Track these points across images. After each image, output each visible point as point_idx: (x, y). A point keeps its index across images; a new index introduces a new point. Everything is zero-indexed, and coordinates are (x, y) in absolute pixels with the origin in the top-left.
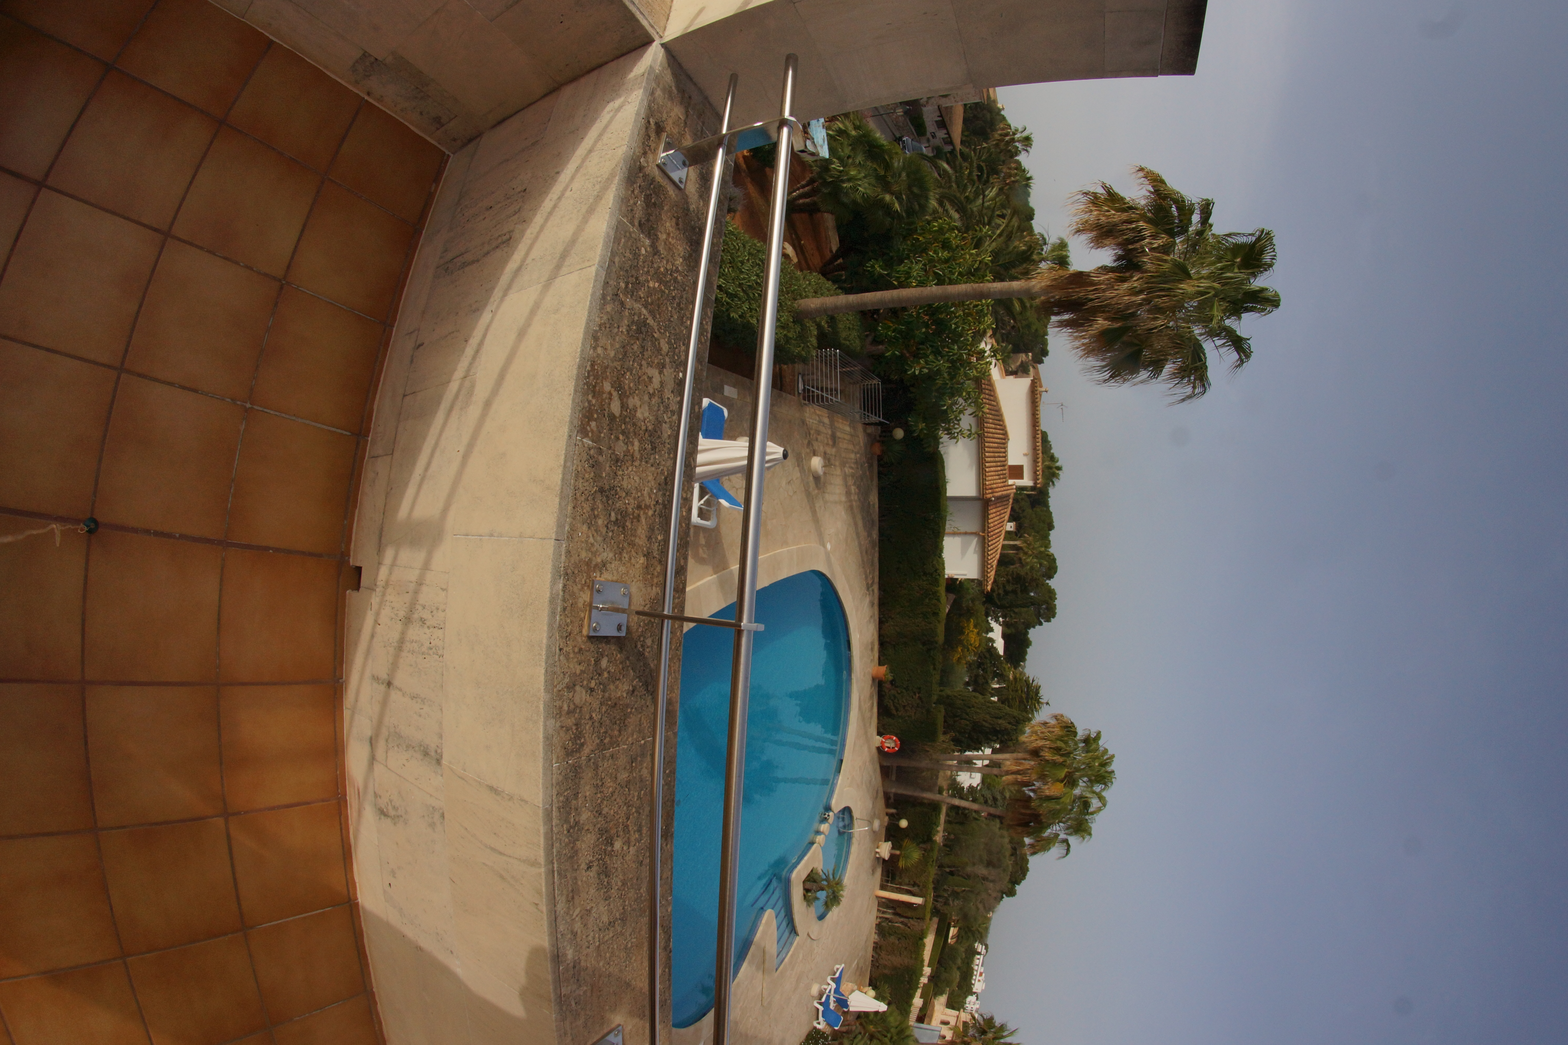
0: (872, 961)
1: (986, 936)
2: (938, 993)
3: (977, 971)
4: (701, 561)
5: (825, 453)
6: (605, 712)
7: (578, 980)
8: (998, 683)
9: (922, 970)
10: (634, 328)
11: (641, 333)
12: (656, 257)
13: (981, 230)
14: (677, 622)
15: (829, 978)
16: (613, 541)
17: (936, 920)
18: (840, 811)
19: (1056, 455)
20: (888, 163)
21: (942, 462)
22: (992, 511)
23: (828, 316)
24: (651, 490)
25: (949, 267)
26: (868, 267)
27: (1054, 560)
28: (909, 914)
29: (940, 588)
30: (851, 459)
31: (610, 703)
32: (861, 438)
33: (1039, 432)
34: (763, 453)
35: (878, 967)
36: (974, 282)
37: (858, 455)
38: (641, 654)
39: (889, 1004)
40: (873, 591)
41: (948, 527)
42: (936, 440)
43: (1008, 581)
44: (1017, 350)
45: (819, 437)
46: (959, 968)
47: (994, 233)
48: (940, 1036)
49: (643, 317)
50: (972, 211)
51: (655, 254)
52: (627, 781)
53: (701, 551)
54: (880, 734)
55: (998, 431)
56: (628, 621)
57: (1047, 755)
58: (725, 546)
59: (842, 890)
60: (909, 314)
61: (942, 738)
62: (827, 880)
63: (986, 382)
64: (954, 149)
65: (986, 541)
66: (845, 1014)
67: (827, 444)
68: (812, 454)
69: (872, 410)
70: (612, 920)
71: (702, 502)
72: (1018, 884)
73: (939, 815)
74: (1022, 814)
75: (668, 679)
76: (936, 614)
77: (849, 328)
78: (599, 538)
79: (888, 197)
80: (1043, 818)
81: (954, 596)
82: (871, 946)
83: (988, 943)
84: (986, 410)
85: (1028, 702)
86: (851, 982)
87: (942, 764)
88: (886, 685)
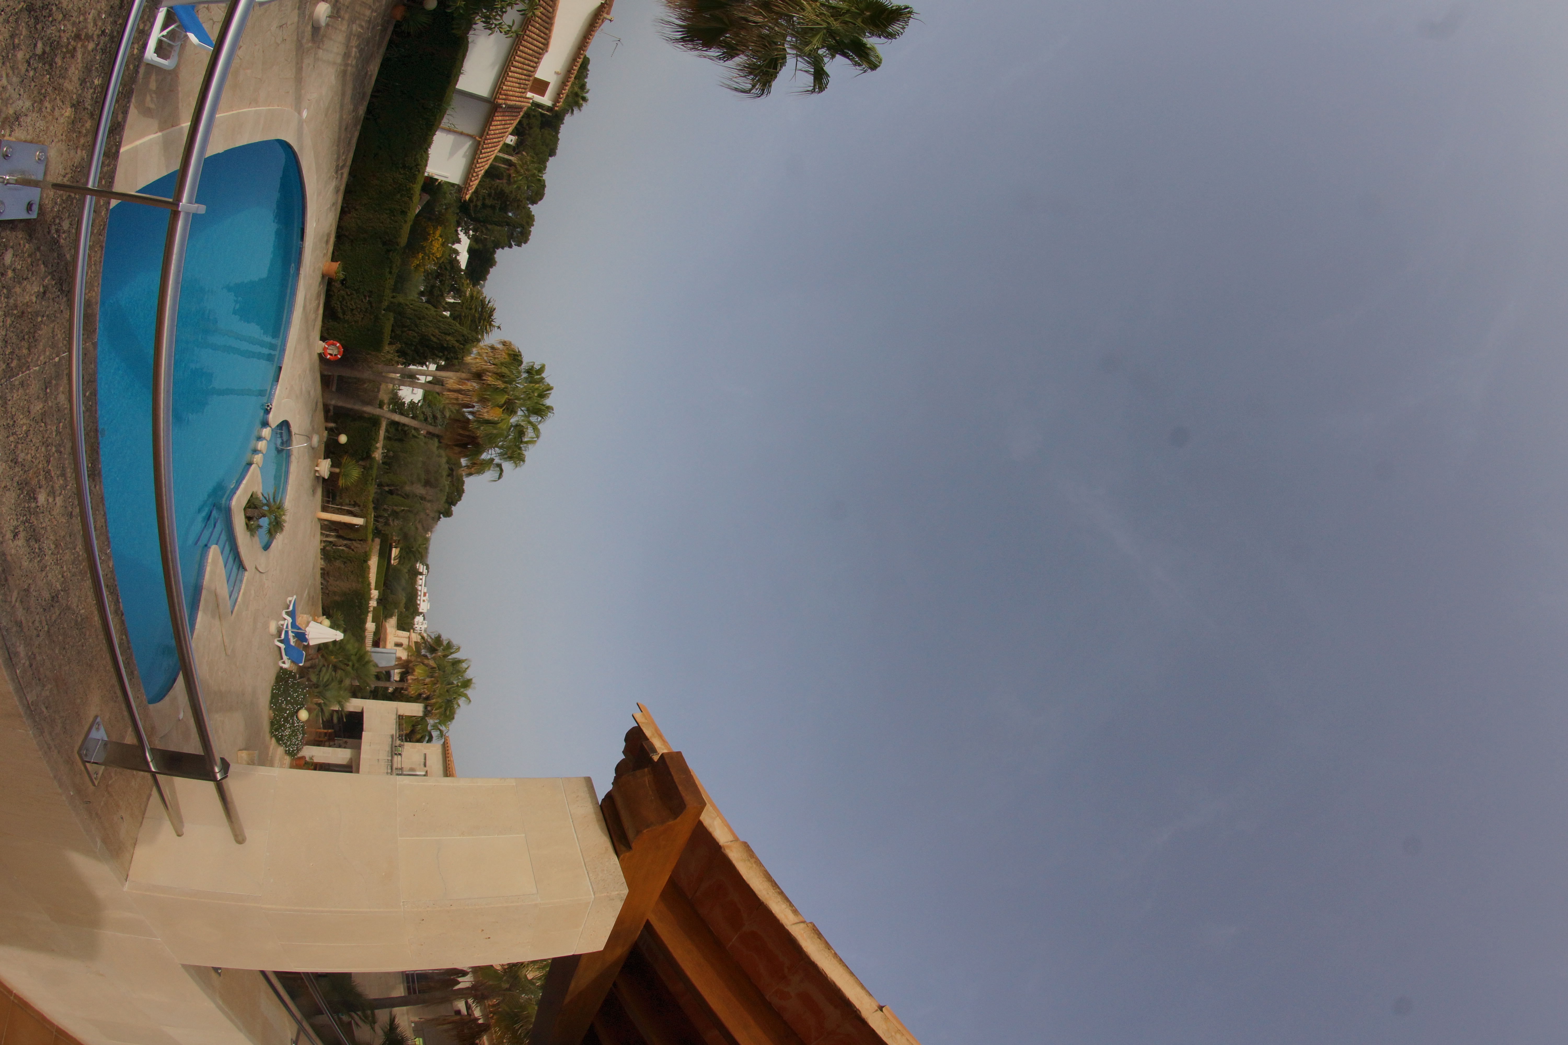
0: (322, 588)
1: (427, 557)
2: (388, 615)
3: (421, 591)
6: (10, 325)
7: (39, 680)
8: (454, 297)
9: (370, 594)
14: (102, 198)
15: (284, 612)
16: (33, 84)
17: (378, 541)
18: (278, 426)
19: (588, 86)
21: (467, 50)
22: (497, 118)
24: (99, 14)
27: (544, 186)
28: (352, 536)
29: (415, 186)
30: (364, 15)
31: (15, 312)
33: (582, 57)
35: (328, 594)
37: (375, 14)
38: (56, 242)
39: (344, 632)
40: (342, 174)
41: (445, 122)
42: (469, 25)
43: (490, 195)
46: (403, 590)
48: (397, 658)
52: (42, 414)
53: (148, 98)
54: (323, 339)
55: (540, 39)
56: (41, 198)
57: (490, 379)
58: (180, 95)
59: (284, 515)
61: (388, 350)
62: (268, 505)
65: (480, 148)
66: (307, 647)
70: (54, 594)
71: (165, 33)
72: (454, 505)
73: (379, 430)
74: (460, 435)
75: (87, 273)
76: (404, 213)
78: (15, 80)
80: (480, 441)
81: (429, 198)
82: (318, 573)
83: (428, 563)
84: (538, 13)
85: (480, 322)
86: (305, 614)
87: (384, 377)
88: (336, 284)
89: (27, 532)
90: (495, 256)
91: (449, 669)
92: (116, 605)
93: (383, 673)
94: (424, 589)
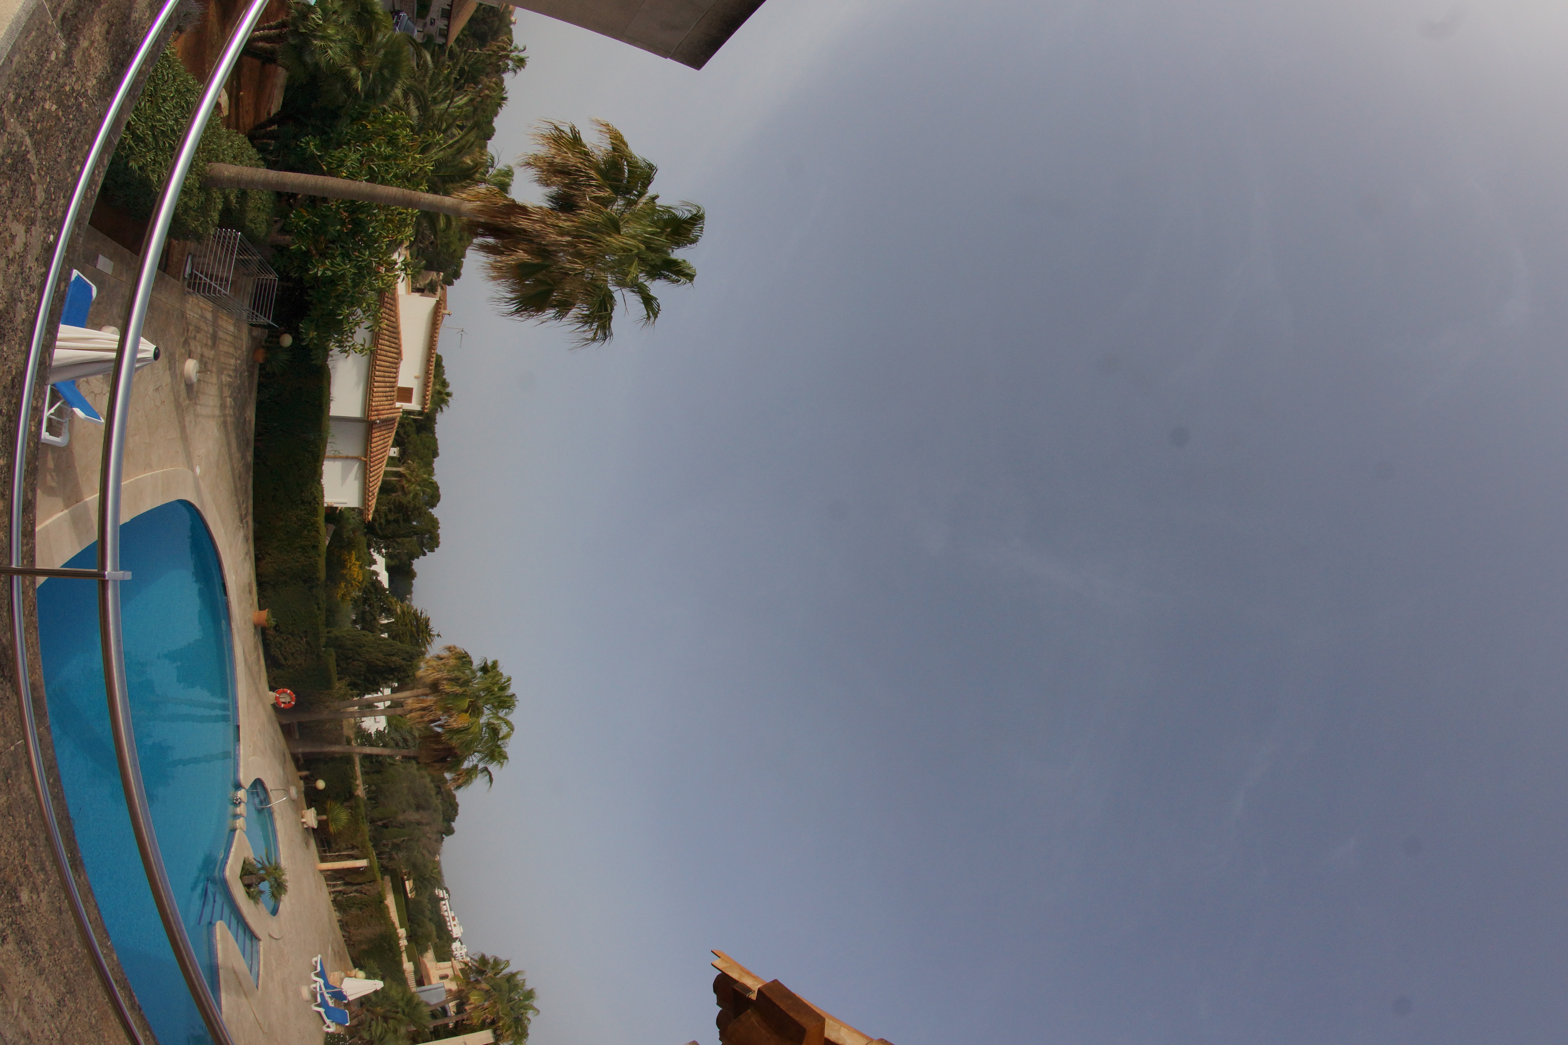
0: (345, 941)
1: (443, 881)
2: (423, 950)
3: (448, 916)
4: (51, 492)
5: (202, 356)
8: (387, 618)
9: (397, 934)
10: (9, 161)
11: (16, 170)
12: (66, 69)
13: (434, 136)
14: (28, 577)
15: (312, 975)
17: (387, 878)
18: (251, 786)
19: (448, 380)
20: (372, 33)
21: (329, 377)
22: (376, 435)
23: (240, 189)
25: (387, 165)
26: (302, 142)
27: (437, 488)
28: (360, 879)
29: (318, 518)
30: (230, 365)
32: (245, 340)
33: (434, 355)
34: (135, 349)
35: (354, 945)
36: (405, 187)
37: (239, 362)
39: (383, 979)
40: (247, 522)
41: (329, 450)
42: (326, 353)
43: (390, 510)
44: (429, 267)
45: (198, 336)
46: (430, 920)
47: (445, 142)
48: (446, 991)
49: (24, 148)
50: (433, 114)
51: (66, 65)
53: (49, 477)
54: (272, 689)
55: (392, 350)
57: (447, 687)
58: (78, 470)
59: (283, 874)
60: (328, 207)
61: (339, 686)
62: (264, 868)
63: (390, 296)
64: (445, 44)
65: (368, 467)
66: (348, 1005)
67: (206, 345)
68: (187, 356)
69: (258, 309)
71: (52, 411)
72: (453, 821)
73: (354, 767)
74: (436, 750)
76: (315, 547)
77: (259, 208)
79: (354, 71)
80: (458, 751)
81: (334, 527)
82: (337, 926)
83: (447, 886)
84: (383, 326)
85: (419, 635)
86: (336, 971)
87: (343, 712)
88: (270, 632)
89: (17, 935)
90: (413, 567)
91: (505, 986)
92: (130, 1000)
93: (438, 1010)
94: (452, 914)
